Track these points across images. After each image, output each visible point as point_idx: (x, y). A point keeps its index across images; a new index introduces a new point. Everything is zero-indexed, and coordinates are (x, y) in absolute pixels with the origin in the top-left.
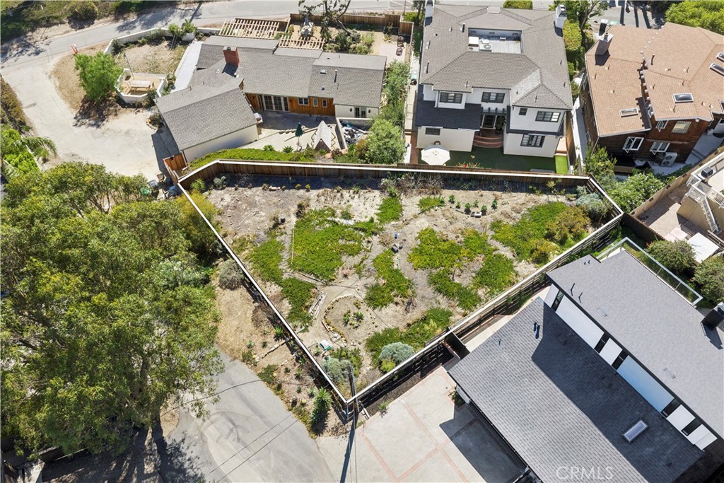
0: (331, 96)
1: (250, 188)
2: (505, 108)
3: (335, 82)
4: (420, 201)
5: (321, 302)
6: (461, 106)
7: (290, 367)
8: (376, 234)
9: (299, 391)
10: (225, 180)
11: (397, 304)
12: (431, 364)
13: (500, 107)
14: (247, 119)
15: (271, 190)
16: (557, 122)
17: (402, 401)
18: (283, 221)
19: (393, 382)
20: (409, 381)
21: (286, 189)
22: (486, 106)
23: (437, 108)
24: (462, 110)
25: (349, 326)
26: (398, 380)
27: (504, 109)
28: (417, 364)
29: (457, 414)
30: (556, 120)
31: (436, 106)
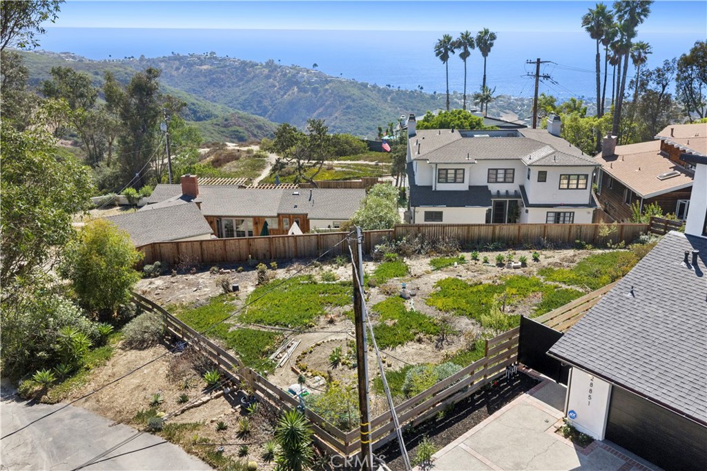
0: (305, 212)
1: (194, 274)
2: (518, 189)
3: (310, 200)
4: (431, 261)
5: (290, 350)
6: (464, 187)
7: (226, 423)
8: (374, 287)
9: (243, 453)
10: (160, 267)
11: (420, 341)
12: (504, 394)
13: (512, 188)
14: (201, 228)
15: (222, 273)
16: (586, 189)
17: (462, 445)
18: (236, 289)
19: (437, 424)
20: (467, 420)
21: (243, 271)
22: (494, 188)
23: (436, 191)
24: (466, 191)
25: (340, 366)
26: (445, 419)
27: (515, 191)
28: (477, 396)
29: (586, 458)
30: (584, 186)
31: (433, 189)
